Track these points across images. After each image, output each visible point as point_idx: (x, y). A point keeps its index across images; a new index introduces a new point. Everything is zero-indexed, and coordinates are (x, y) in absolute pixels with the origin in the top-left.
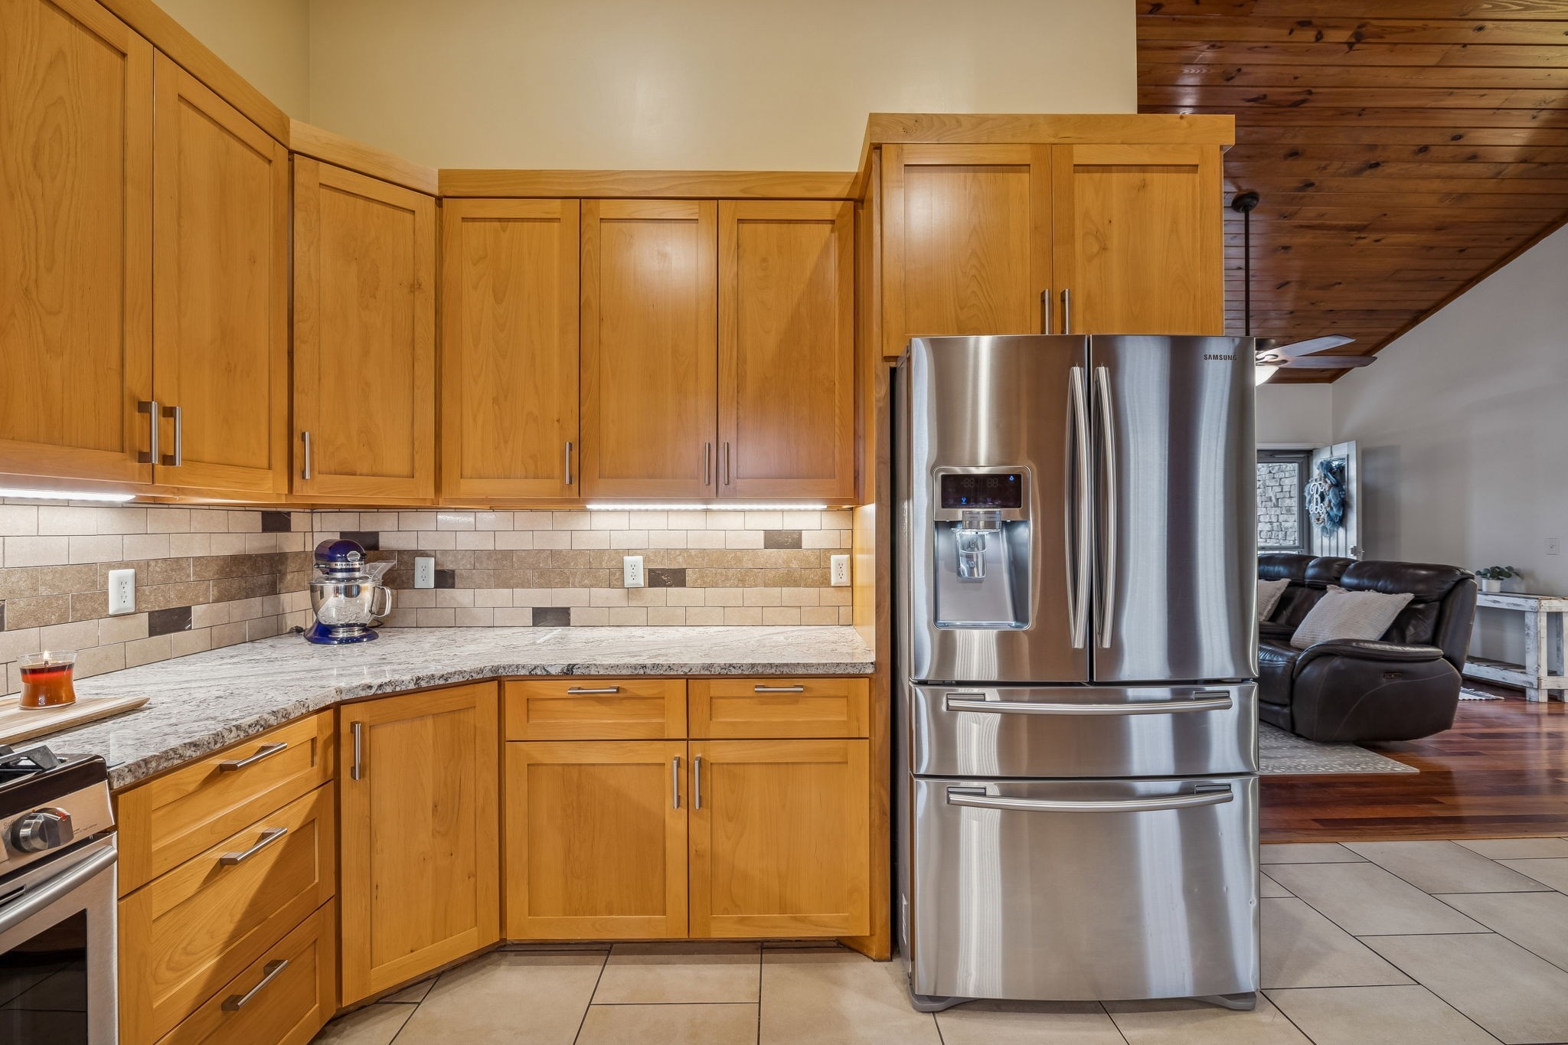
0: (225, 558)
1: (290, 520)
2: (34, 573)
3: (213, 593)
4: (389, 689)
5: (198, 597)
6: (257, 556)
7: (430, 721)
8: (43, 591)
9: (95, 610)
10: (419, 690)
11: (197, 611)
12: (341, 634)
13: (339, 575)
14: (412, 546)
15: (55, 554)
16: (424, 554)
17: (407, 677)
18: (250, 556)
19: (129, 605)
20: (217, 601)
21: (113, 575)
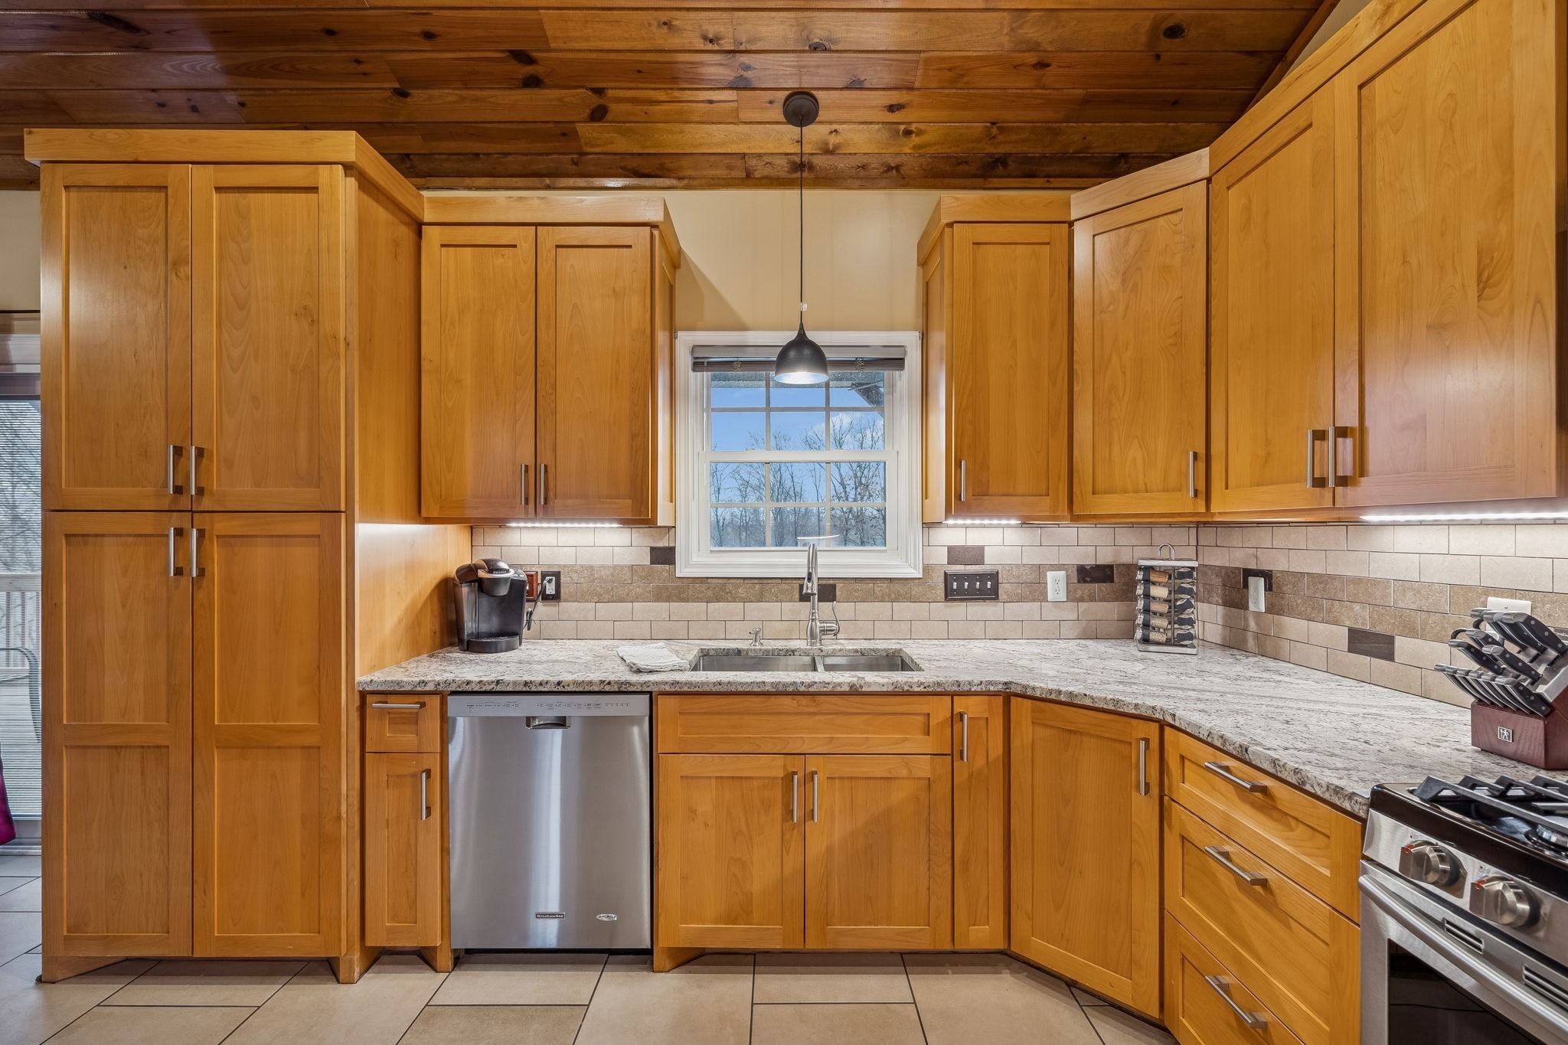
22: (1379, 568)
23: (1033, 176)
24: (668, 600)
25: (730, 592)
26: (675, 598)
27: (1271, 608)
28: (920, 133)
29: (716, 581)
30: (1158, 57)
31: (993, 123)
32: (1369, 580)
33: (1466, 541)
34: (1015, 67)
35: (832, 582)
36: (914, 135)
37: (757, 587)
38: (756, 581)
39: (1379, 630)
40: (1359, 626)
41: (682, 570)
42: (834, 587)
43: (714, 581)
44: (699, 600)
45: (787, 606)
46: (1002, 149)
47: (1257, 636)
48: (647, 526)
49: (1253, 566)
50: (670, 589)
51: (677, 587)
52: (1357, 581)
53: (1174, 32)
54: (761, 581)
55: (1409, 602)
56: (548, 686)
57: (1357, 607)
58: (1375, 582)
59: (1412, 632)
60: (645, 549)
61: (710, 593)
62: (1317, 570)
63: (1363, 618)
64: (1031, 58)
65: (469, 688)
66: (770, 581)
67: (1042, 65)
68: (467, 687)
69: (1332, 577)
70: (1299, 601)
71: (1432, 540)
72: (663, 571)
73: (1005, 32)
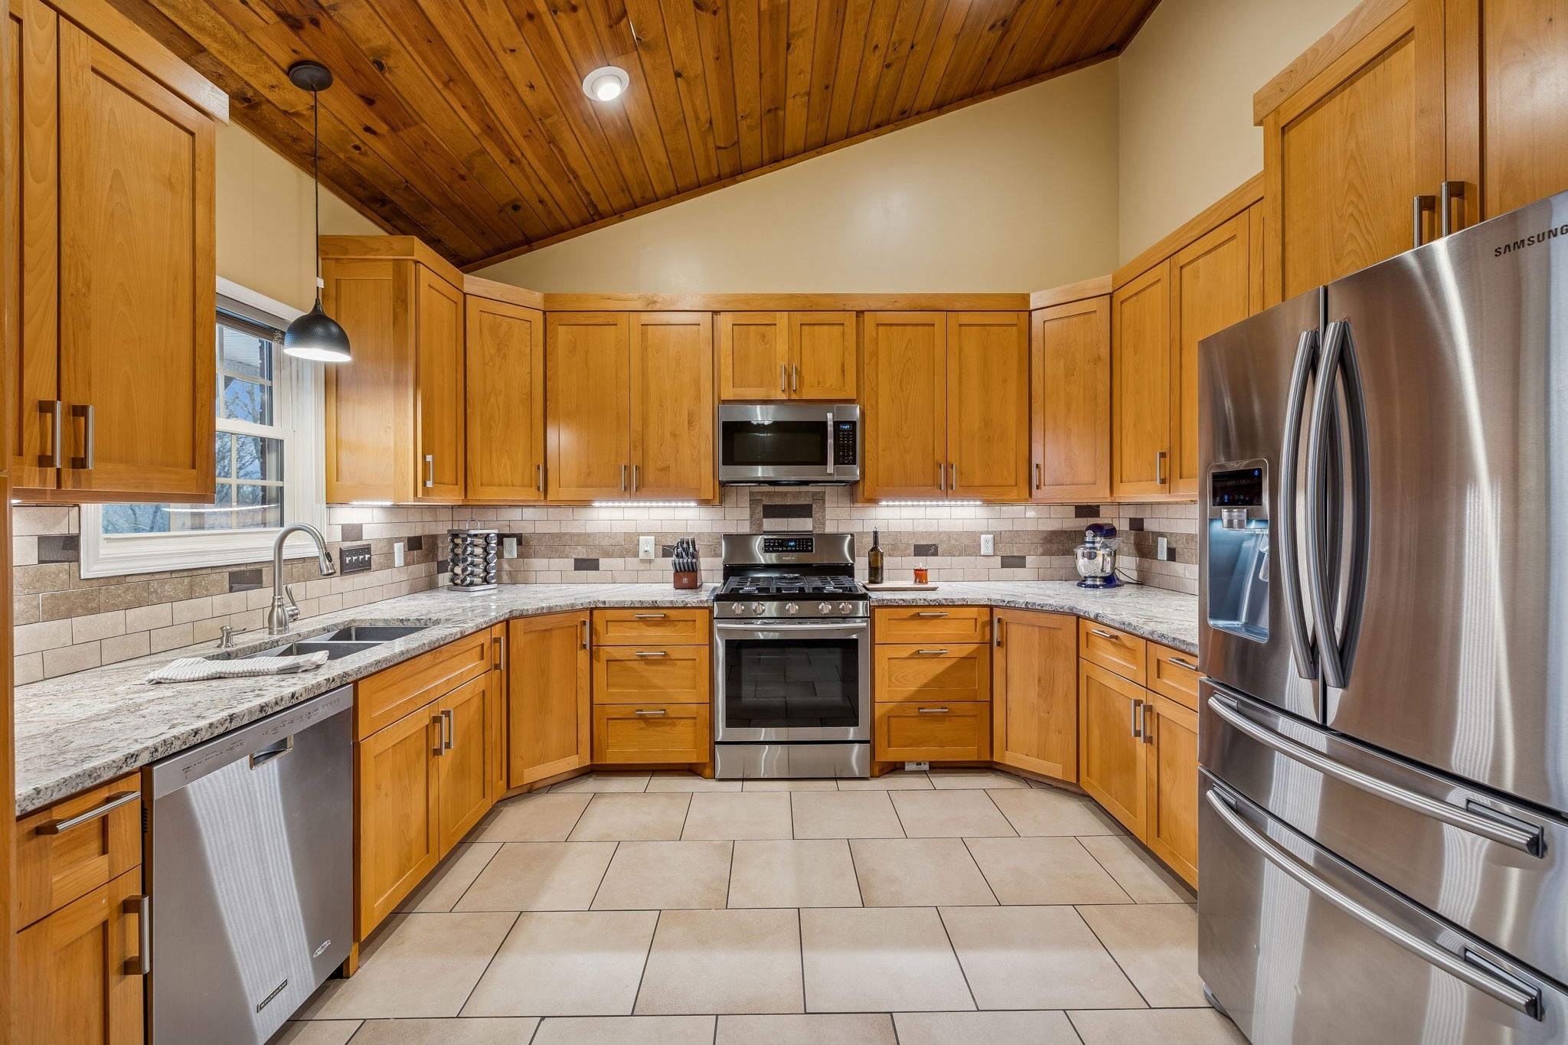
0: (1047, 532)
1: (1099, 511)
2: (949, 534)
3: (1040, 550)
4: (1013, 605)
5: (1029, 551)
6: (1071, 531)
7: (1037, 629)
8: (953, 542)
9: (975, 552)
10: (1027, 609)
11: (1029, 559)
12: (1089, 582)
13: (1088, 545)
14: (1157, 529)
15: (957, 527)
16: (1162, 535)
17: (1022, 601)
18: (1066, 532)
19: (990, 552)
20: (1042, 555)
21: (983, 536)
22: (591, 528)
23: (388, 221)
24: (69, 614)
25: (156, 592)
26: (80, 611)
27: (521, 555)
28: (365, 154)
29: (137, 579)
30: (501, 212)
31: (407, 181)
32: (586, 534)
33: (630, 514)
34: (452, 168)
35: (258, 567)
36: (358, 152)
37: (187, 580)
38: (185, 574)
39: (591, 557)
40: (581, 557)
41: (90, 568)
42: (260, 571)
43: (134, 579)
44: (115, 608)
45: (218, 599)
46: (393, 197)
47: (510, 573)
48: (34, 502)
49: (506, 531)
50: (73, 598)
51: (83, 593)
52: (579, 535)
53: (516, 208)
54: (191, 573)
55: (605, 543)
56: (284, 703)
57: (579, 548)
58: (589, 535)
59: (608, 555)
60: (30, 539)
61: (129, 597)
62: (555, 530)
63: (582, 553)
64: (463, 171)
65: (198, 739)
66: (200, 572)
67: (463, 178)
68: (195, 739)
69: (565, 534)
70: (543, 549)
71: (617, 514)
72: (60, 572)
73: (469, 152)
